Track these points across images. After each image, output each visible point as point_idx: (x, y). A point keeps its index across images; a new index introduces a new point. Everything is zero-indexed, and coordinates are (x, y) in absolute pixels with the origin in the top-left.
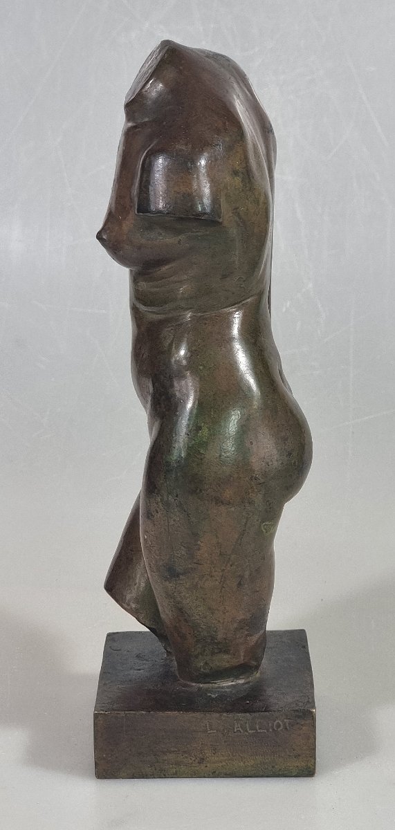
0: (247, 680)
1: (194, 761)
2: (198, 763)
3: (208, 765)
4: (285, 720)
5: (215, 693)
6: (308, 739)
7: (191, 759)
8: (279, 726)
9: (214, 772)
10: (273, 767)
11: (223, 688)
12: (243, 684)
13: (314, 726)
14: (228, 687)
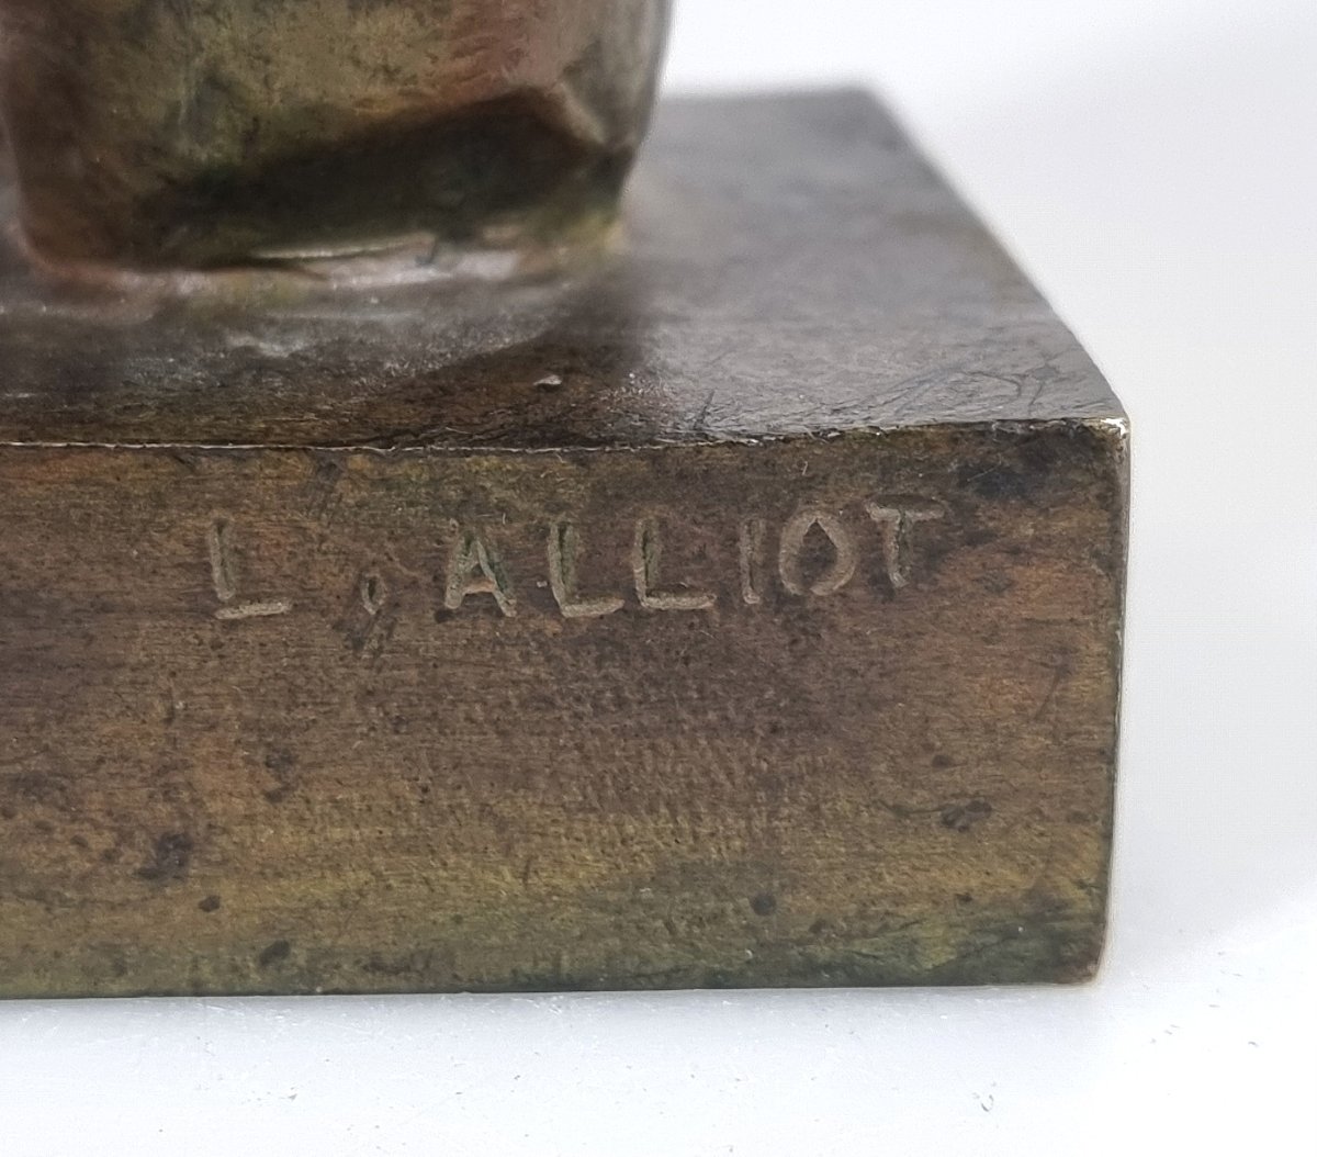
0: (539, 264)
1: (109, 857)
2: (145, 874)
3: (227, 890)
4: (877, 513)
5: (286, 329)
6: (1063, 672)
7: (80, 843)
8: (818, 557)
9: (280, 950)
10: (763, 905)
11: (349, 300)
12: (505, 286)
13: (1112, 562)
14: (393, 298)
